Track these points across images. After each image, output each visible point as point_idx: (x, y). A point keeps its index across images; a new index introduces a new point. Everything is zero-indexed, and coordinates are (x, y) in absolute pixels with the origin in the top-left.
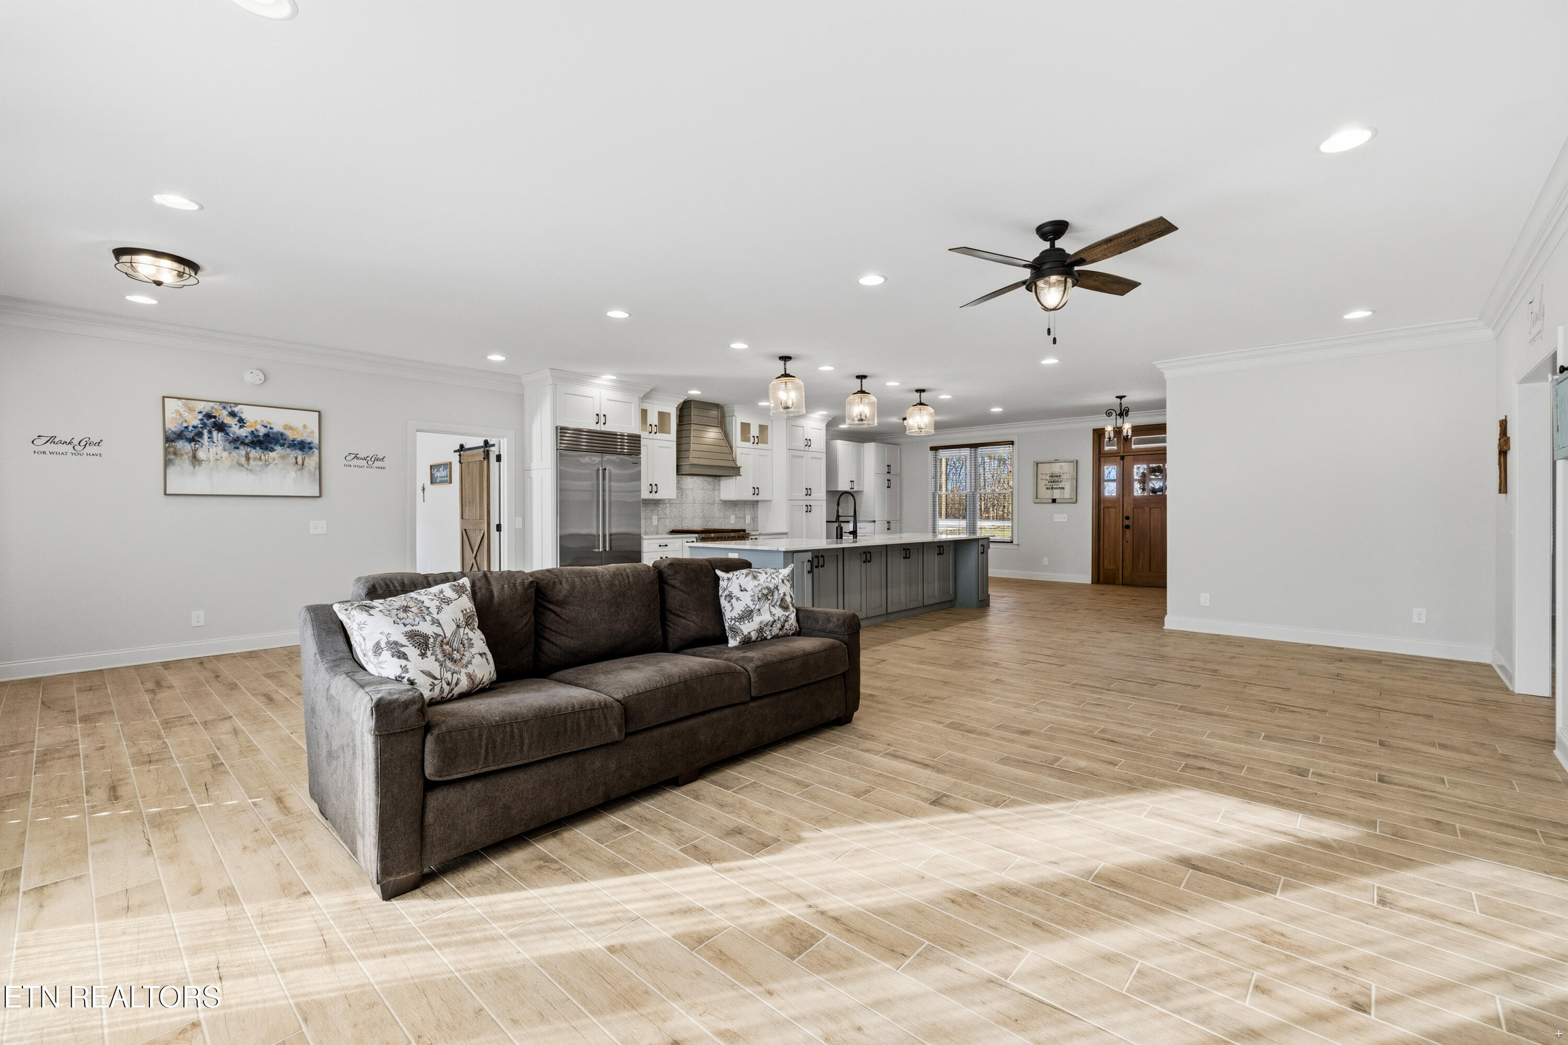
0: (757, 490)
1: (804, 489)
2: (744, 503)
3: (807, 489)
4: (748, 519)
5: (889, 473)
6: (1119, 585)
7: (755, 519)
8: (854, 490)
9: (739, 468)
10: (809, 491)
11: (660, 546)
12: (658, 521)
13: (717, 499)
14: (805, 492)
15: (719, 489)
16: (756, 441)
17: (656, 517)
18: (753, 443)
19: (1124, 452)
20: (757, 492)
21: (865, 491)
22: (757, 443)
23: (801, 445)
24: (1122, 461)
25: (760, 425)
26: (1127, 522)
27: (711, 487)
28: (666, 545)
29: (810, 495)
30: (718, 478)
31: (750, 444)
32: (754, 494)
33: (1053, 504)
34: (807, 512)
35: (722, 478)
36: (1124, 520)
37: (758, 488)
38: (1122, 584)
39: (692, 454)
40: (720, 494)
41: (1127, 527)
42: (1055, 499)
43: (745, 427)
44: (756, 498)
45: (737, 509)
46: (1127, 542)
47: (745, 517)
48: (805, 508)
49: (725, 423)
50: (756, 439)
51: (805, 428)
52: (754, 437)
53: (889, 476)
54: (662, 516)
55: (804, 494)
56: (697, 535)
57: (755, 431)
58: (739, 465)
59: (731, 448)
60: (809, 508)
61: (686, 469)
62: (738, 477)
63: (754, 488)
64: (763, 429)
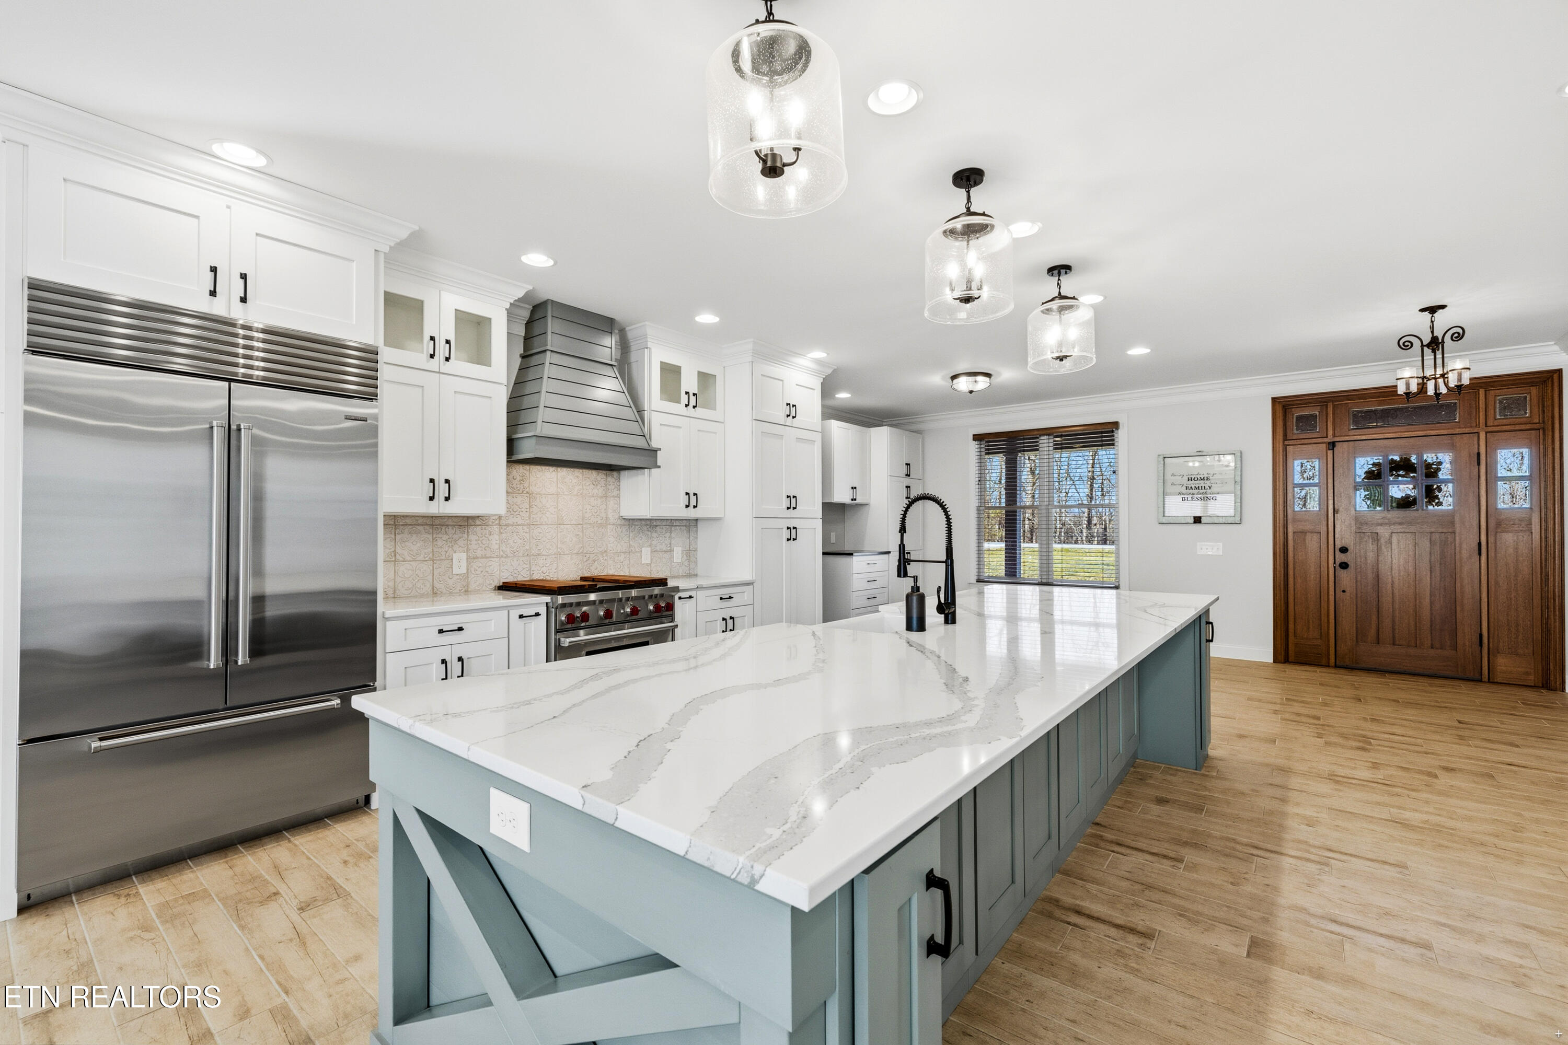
0: (693, 499)
1: (785, 497)
2: (671, 523)
3: (788, 497)
4: (678, 554)
5: (908, 475)
6: (1328, 666)
7: (690, 553)
8: (857, 501)
9: (655, 451)
10: (792, 502)
11: (441, 631)
12: (469, 564)
13: (612, 517)
14: (786, 502)
15: (618, 496)
16: (693, 403)
17: (463, 556)
18: (687, 406)
19: (1334, 436)
20: (693, 503)
21: (871, 503)
22: (694, 407)
23: (780, 414)
24: (1330, 452)
25: (699, 373)
26: (1341, 558)
27: (599, 491)
28: (460, 629)
29: (794, 508)
30: (615, 474)
31: (680, 408)
32: (687, 506)
33: (1197, 526)
34: (788, 540)
35: (624, 474)
36: (1337, 552)
37: (695, 494)
38: (1336, 666)
39: (542, 414)
40: (619, 505)
41: (1344, 566)
42: (1200, 518)
43: (671, 372)
44: (691, 513)
45: (655, 535)
46: (1344, 591)
47: (671, 551)
48: (786, 534)
49: (629, 364)
50: (693, 399)
51: (785, 381)
52: (687, 393)
53: (907, 482)
54: (479, 553)
55: (785, 507)
56: (548, 599)
57: (689, 382)
58: (654, 444)
59: (640, 412)
60: (792, 534)
61: (527, 450)
62: (654, 471)
63: (687, 494)
64: (705, 379)
